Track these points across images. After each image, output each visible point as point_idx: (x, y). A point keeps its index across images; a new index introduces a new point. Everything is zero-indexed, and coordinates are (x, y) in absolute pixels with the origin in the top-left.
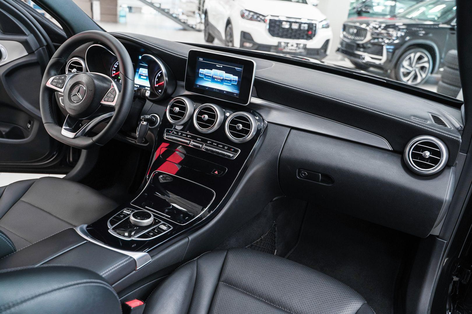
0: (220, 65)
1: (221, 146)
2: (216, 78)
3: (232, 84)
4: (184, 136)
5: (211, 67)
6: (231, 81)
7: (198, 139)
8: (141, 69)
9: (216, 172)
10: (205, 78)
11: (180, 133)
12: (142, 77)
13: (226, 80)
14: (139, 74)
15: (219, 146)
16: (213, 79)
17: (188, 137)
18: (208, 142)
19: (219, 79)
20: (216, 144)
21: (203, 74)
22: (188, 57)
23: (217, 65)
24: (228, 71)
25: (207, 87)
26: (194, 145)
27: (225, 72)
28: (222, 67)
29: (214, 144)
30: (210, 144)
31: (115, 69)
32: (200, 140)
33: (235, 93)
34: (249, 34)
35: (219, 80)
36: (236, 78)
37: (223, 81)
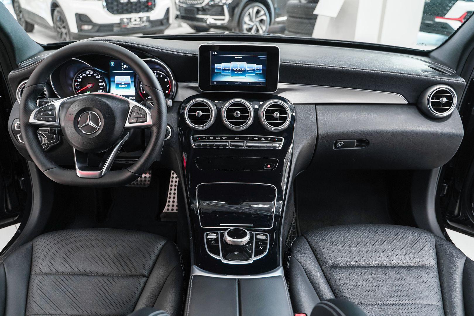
0: (240, 57)
1: (264, 139)
2: (237, 71)
3: (256, 74)
4: (218, 140)
5: (229, 61)
6: (254, 70)
7: (236, 138)
8: (116, 77)
9: (269, 166)
10: (223, 73)
11: (212, 137)
12: (121, 86)
13: (248, 70)
14: (115, 83)
15: (261, 139)
16: (233, 72)
17: (224, 138)
18: (249, 139)
19: (240, 71)
20: (257, 139)
21: (220, 69)
22: (198, 54)
23: (236, 57)
24: (249, 61)
25: (227, 82)
26: (233, 146)
27: (246, 63)
28: (242, 57)
29: (255, 139)
30: (250, 140)
31: (78, 84)
32: (238, 138)
33: (261, 82)
34: (85, 16)
35: (240, 73)
36: (260, 67)
37: (245, 72)
